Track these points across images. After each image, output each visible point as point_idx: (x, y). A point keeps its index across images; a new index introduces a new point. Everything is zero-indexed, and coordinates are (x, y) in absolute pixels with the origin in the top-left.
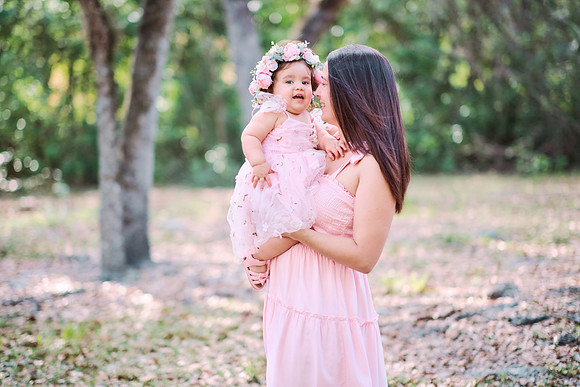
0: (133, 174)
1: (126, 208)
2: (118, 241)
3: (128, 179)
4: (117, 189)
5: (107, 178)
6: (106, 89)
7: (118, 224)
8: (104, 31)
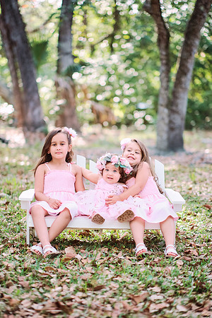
0: (177, 106)
1: (171, 122)
2: (165, 136)
3: (174, 108)
4: (166, 111)
5: (162, 105)
6: (164, 62)
7: (166, 128)
8: (165, 32)
